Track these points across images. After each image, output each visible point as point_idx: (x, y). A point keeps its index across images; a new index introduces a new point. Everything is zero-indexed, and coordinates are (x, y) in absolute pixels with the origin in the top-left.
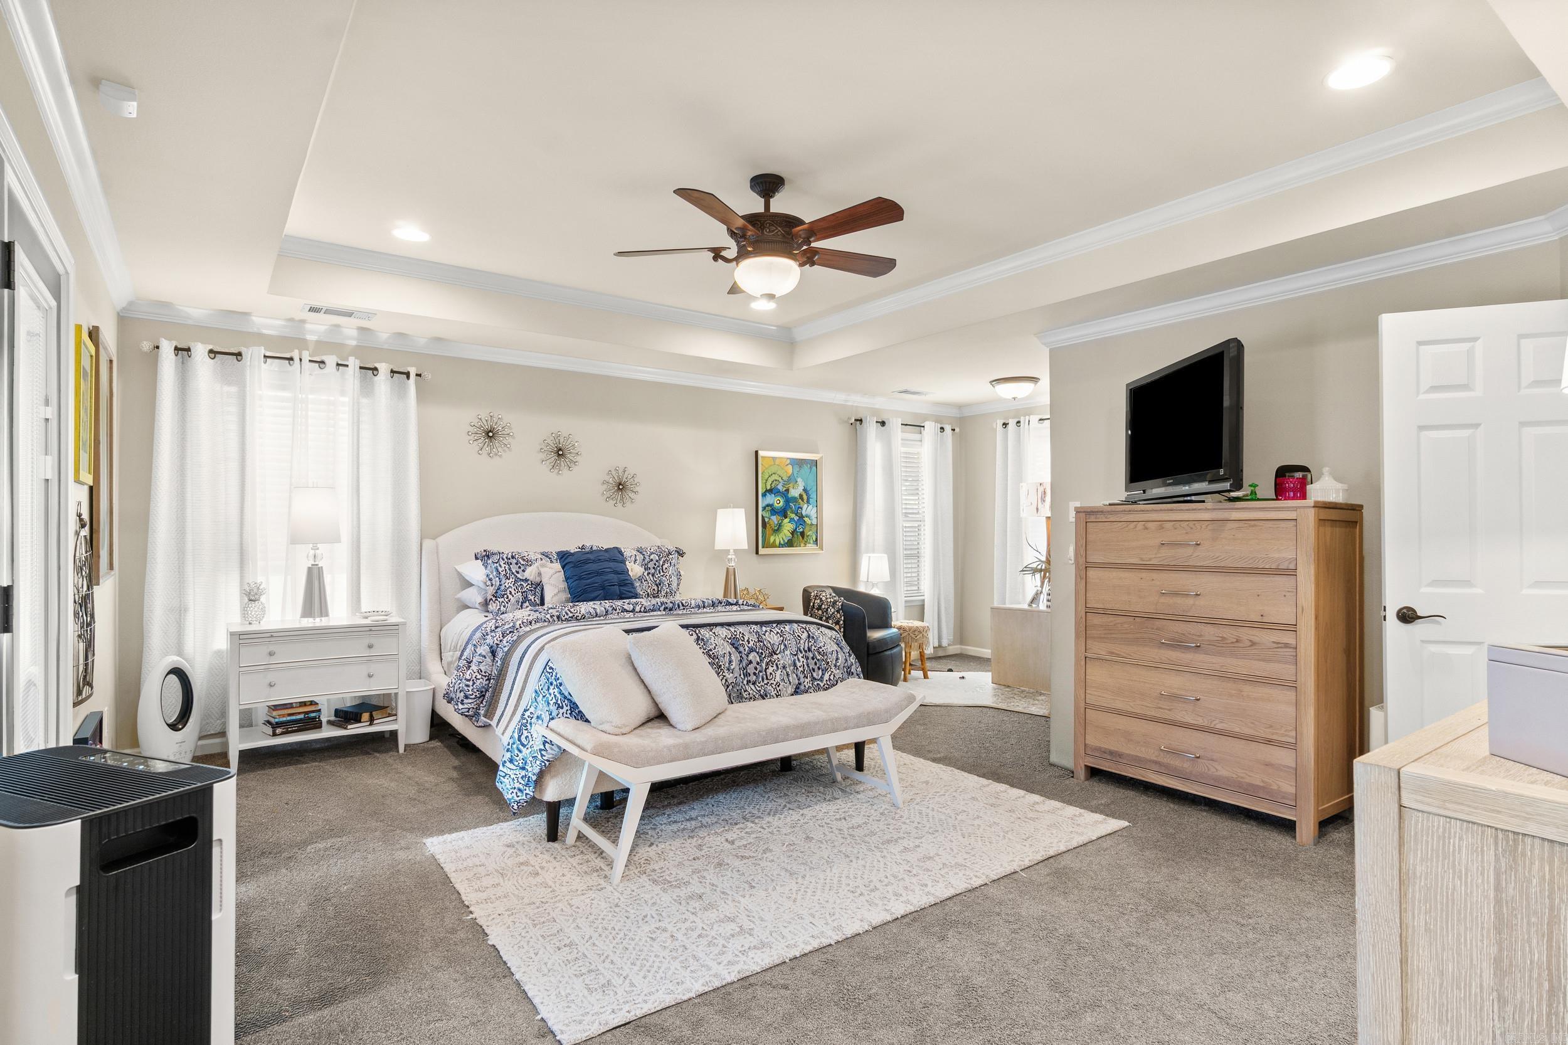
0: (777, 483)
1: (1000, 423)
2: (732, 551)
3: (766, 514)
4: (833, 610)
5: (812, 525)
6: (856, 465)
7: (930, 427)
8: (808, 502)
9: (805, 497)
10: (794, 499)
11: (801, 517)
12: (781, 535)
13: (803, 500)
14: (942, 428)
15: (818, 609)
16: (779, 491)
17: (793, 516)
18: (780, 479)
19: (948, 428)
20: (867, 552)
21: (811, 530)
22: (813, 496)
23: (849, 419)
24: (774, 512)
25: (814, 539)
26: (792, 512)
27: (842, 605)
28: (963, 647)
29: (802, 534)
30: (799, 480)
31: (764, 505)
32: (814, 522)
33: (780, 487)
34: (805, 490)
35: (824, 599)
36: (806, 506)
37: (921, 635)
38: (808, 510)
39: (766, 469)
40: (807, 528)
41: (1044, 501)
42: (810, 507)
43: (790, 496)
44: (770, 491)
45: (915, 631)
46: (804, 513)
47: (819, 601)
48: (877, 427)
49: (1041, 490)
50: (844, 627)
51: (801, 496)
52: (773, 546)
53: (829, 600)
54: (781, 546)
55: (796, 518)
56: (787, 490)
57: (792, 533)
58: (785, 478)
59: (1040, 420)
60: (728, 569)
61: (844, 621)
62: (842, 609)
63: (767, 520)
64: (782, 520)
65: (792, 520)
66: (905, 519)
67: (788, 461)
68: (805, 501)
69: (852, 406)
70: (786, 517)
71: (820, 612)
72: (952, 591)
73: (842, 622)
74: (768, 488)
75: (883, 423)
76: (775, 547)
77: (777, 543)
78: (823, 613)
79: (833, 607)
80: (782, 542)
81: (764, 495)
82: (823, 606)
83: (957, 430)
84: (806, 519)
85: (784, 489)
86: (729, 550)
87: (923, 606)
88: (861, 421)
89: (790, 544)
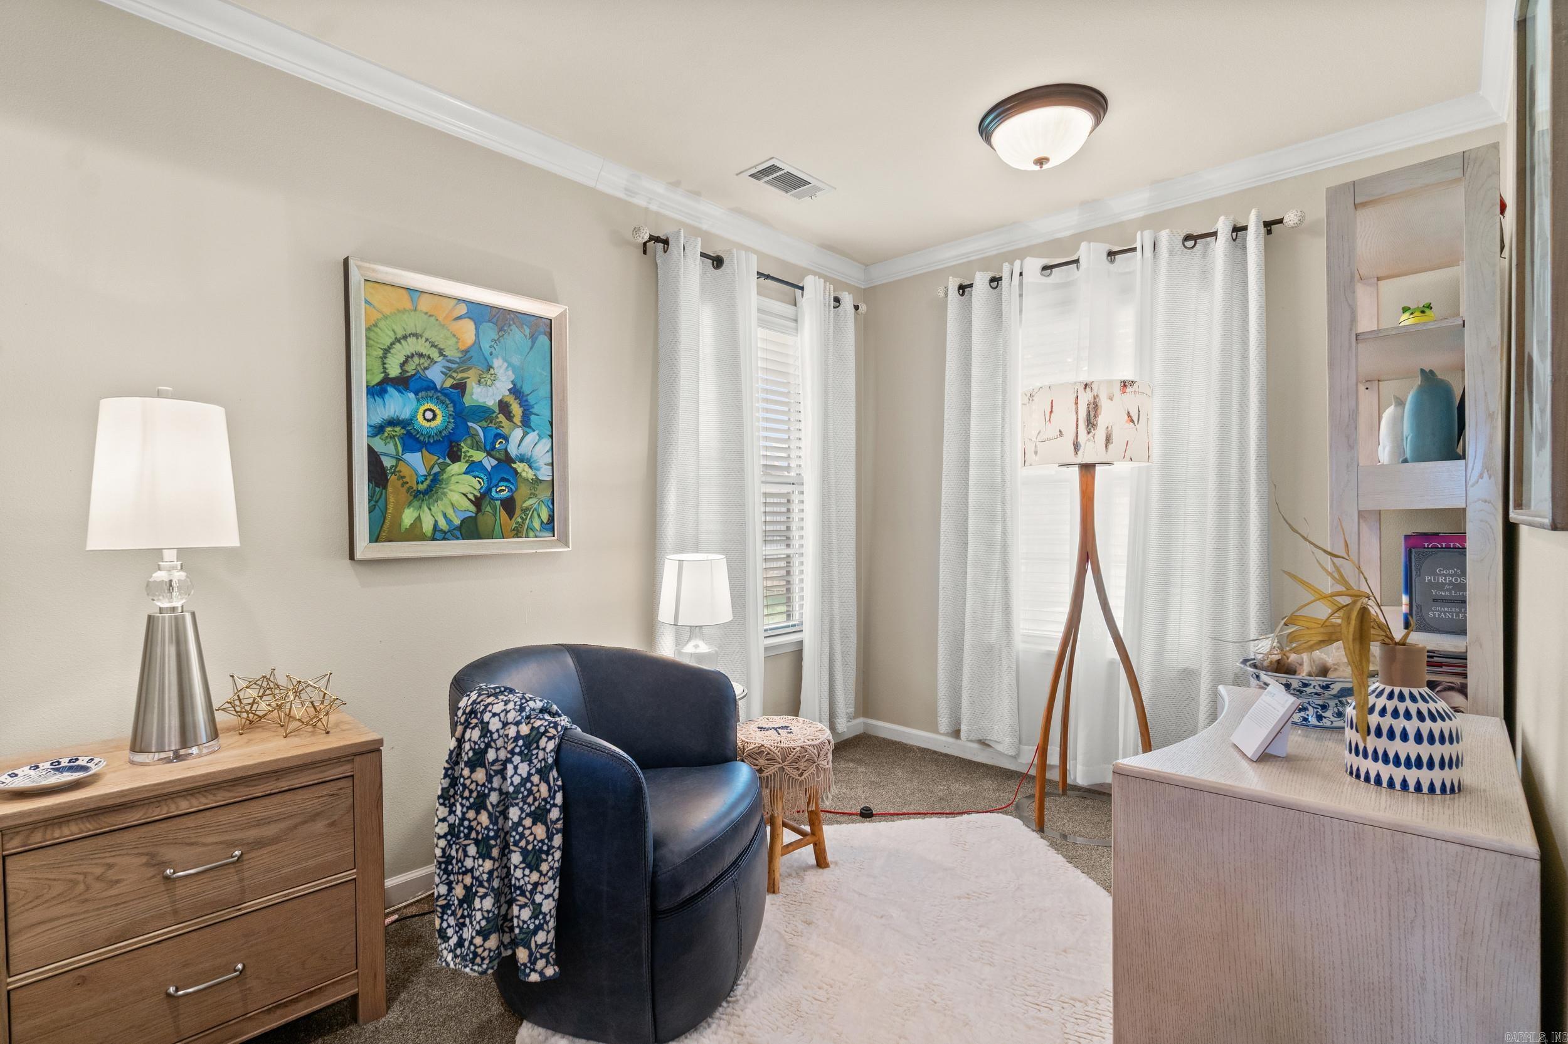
0: (425, 362)
1: (953, 284)
2: (170, 556)
3: (386, 448)
4: (524, 769)
5: (537, 481)
6: (656, 351)
7: (815, 291)
8: (526, 423)
9: (516, 409)
10: (482, 413)
11: (507, 460)
12: (438, 508)
13: (509, 416)
14: (837, 300)
15: (473, 765)
16: (430, 387)
17: (479, 456)
18: (435, 354)
19: (848, 301)
20: (681, 549)
21: (533, 495)
22: (540, 409)
23: (636, 231)
24: (412, 439)
25: (545, 516)
26: (477, 446)
27: (558, 750)
28: (870, 721)
29: (509, 505)
30: (497, 363)
31: (377, 420)
32: (544, 474)
33: (435, 374)
34: (516, 391)
35: (495, 725)
36: (518, 433)
37: (813, 769)
38: (518, 441)
39: (386, 317)
40: (524, 490)
41: (1094, 426)
42: (532, 437)
43: (467, 401)
44: (402, 383)
45: (797, 760)
46: (513, 451)
47: (475, 734)
48: (704, 273)
49: (1085, 398)
50: (566, 832)
51: (504, 407)
52: (414, 534)
53: (512, 731)
54: (438, 534)
55: (489, 463)
56: (461, 387)
57: (478, 502)
58: (452, 353)
59: (1045, 268)
60: (151, 619)
61: (565, 808)
62: (557, 762)
63: (388, 462)
64: (443, 467)
65: (473, 468)
66: (764, 479)
67: (463, 309)
68: (517, 419)
69: (647, 209)
70: (455, 457)
71: (480, 775)
72: (853, 621)
73: (555, 814)
74: (394, 371)
75: (718, 262)
76: (422, 538)
77: (427, 527)
78: (490, 779)
79: (527, 757)
80: (443, 524)
81: (377, 391)
82: (491, 755)
83: (863, 308)
84: (520, 467)
85: (449, 383)
86: (158, 553)
87: (798, 654)
88: (666, 242)
89: (469, 529)
